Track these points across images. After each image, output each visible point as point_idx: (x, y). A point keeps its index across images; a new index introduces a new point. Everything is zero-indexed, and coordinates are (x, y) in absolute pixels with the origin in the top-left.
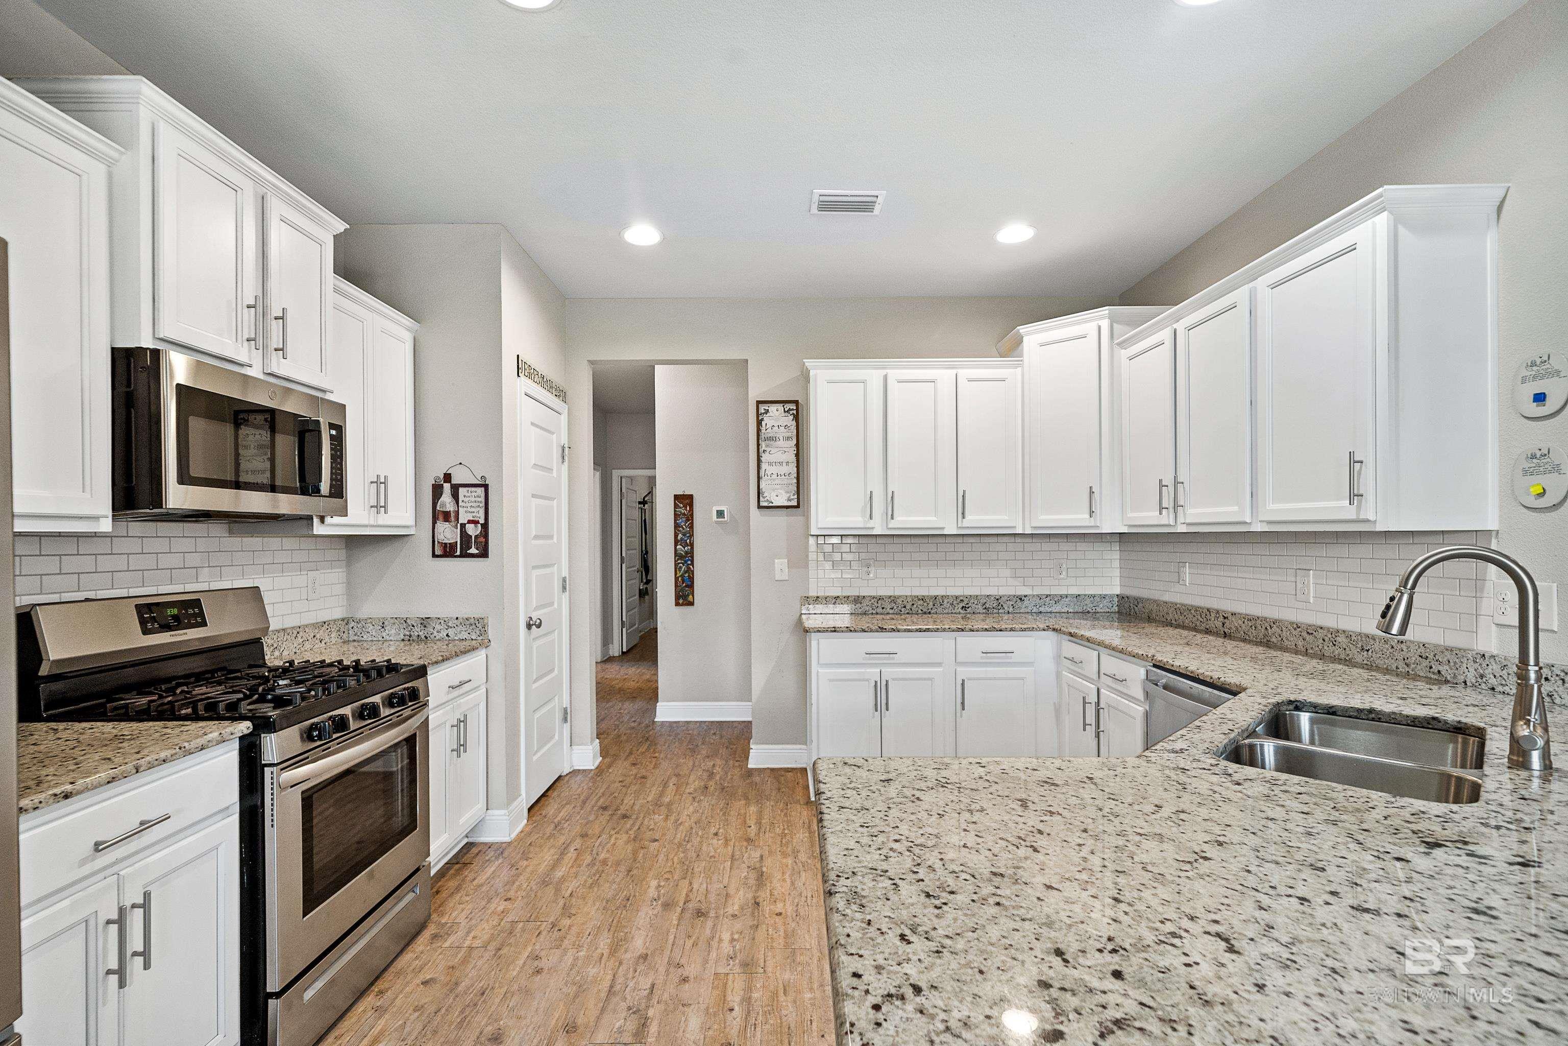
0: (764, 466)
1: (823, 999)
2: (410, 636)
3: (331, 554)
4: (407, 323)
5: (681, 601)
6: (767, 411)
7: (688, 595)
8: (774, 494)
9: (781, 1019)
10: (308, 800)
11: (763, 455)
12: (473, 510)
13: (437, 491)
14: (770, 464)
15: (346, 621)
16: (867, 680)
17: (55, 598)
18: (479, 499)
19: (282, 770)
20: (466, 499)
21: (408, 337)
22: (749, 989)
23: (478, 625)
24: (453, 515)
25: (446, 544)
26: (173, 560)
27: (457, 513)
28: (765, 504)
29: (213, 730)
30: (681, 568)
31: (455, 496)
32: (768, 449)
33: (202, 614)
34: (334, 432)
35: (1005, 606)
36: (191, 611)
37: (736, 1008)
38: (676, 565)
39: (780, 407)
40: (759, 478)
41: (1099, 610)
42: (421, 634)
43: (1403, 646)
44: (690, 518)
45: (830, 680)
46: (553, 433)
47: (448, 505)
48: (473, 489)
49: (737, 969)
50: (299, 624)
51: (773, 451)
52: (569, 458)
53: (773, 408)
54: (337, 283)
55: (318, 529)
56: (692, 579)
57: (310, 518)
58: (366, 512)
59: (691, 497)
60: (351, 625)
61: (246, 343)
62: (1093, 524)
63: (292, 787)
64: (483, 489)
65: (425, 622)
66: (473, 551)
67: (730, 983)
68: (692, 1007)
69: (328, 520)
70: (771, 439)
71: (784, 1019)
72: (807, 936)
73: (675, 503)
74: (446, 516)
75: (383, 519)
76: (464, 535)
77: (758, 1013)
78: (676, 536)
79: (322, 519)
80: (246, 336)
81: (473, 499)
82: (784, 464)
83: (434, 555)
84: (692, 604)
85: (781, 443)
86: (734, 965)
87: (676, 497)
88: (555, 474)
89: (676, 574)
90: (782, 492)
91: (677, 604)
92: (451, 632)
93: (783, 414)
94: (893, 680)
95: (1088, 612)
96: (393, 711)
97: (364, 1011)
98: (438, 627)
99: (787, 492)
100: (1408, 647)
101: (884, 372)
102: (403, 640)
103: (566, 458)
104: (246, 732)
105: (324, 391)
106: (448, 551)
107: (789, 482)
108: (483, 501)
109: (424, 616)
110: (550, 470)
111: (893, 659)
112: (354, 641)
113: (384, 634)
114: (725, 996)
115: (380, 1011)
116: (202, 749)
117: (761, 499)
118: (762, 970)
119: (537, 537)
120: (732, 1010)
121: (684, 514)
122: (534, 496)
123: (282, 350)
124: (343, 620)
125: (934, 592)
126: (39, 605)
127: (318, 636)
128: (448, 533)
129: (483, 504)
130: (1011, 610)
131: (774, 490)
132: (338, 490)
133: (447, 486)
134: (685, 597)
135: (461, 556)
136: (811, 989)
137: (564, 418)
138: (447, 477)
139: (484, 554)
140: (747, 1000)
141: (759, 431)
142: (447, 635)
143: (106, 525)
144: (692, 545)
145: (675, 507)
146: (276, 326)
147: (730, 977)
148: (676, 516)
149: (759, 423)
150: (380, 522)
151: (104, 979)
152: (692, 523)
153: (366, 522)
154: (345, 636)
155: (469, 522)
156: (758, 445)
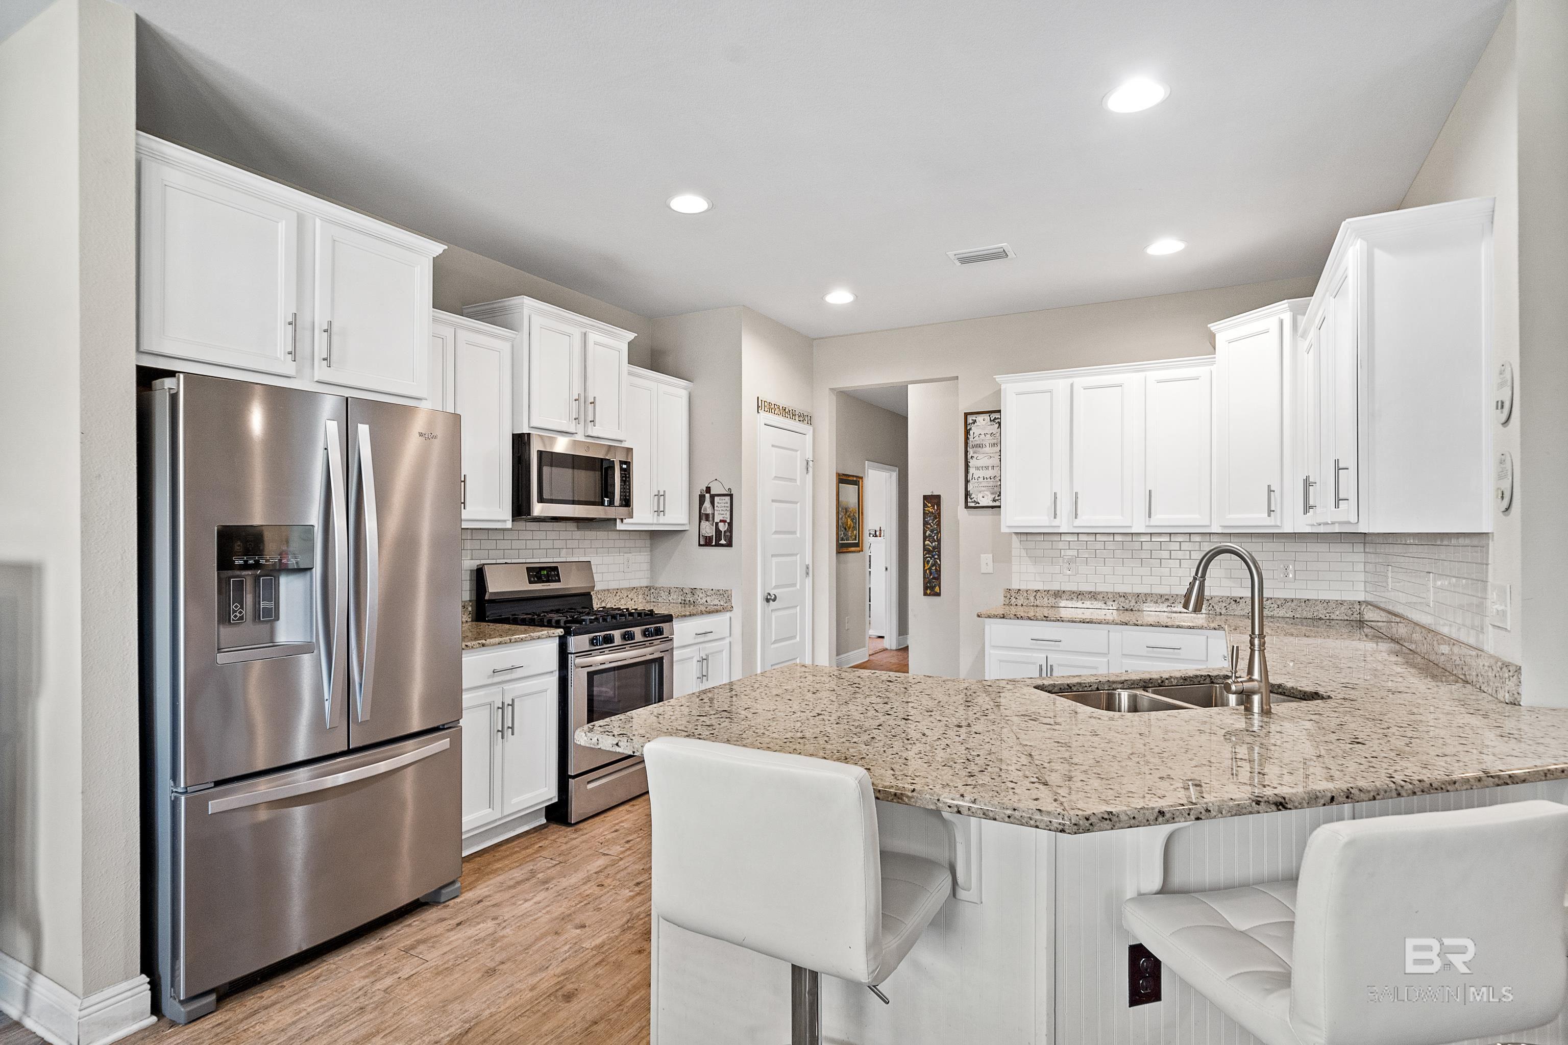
0: (971, 470)
2: (685, 601)
3: (639, 543)
4: (684, 384)
5: (928, 592)
6: (975, 421)
7: (935, 586)
8: (980, 495)
10: (591, 675)
11: (971, 461)
12: (722, 512)
13: (702, 499)
14: (977, 468)
15: (649, 588)
16: (1034, 663)
17: (494, 562)
18: (726, 505)
19: (576, 657)
20: (719, 505)
21: (684, 394)
23: (725, 595)
24: (711, 516)
25: (706, 537)
26: (549, 544)
27: (713, 514)
28: (973, 505)
29: (545, 632)
30: (928, 562)
31: (712, 503)
32: (975, 456)
33: (558, 575)
34: (624, 466)
35: (1216, 607)
36: (553, 573)
38: (924, 558)
39: (986, 417)
40: (967, 482)
41: (1333, 617)
42: (691, 599)
44: (937, 516)
45: (1001, 661)
46: (797, 451)
47: (708, 510)
48: (723, 498)
50: (618, 587)
51: (980, 456)
52: (813, 469)
53: (980, 418)
54: (631, 369)
55: (620, 526)
56: (939, 572)
57: (615, 520)
58: (651, 515)
59: (938, 497)
60: (652, 591)
61: (574, 421)
62: (1273, 524)
63: (582, 667)
64: (729, 497)
65: (693, 591)
66: (723, 542)
69: (625, 521)
70: (979, 446)
73: (924, 502)
74: (707, 516)
75: (662, 519)
76: (718, 531)
78: (924, 533)
79: (622, 520)
80: (574, 417)
81: (723, 505)
82: (990, 468)
83: (700, 545)
84: (939, 594)
85: (987, 449)
87: (925, 497)
88: (798, 483)
89: (924, 567)
90: (988, 493)
91: (925, 594)
92: (708, 599)
93: (989, 423)
94: (1059, 665)
95: (1320, 619)
96: (646, 639)
97: (622, 811)
98: (701, 595)
99: (992, 494)
101: (1070, 381)
102: (681, 603)
103: (810, 469)
104: (561, 634)
105: (621, 441)
106: (707, 542)
107: (995, 484)
108: (729, 506)
109: (693, 587)
110: (794, 480)
111: (1059, 646)
112: (654, 602)
113: (670, 598)
115: (629, 812)
116: (539, 638)
117: (969, 500)
119: (776, 532)
121: (932, 513)
122: (773, 501)
123: (593, 421)
124: (647, 587)
125: (1137, 590)
126: (486, 564)
127: (630, 596)
128: (708, 529)
129: (729, 509)
130: (1223, 611)
131: (980, 492)
132: (627, 502)
133: (707, 495)
134: (932, 588)
135: (715, 546)
137: (809, 438)
138: (708, 490)
139: (729, 544)
141: (967, 439)
142: (706, 601)
143: (509, 525)
144: (939, 541)
145: (924, 507)
146: (591, 407)
148: (925, 514)
149: (967, 432)
150: (661, 522)
151: (497, 734)
152: (939, 522)
153: (651, 522)
154: (648, 598)
155: (721, 521)
156: (966, 452)
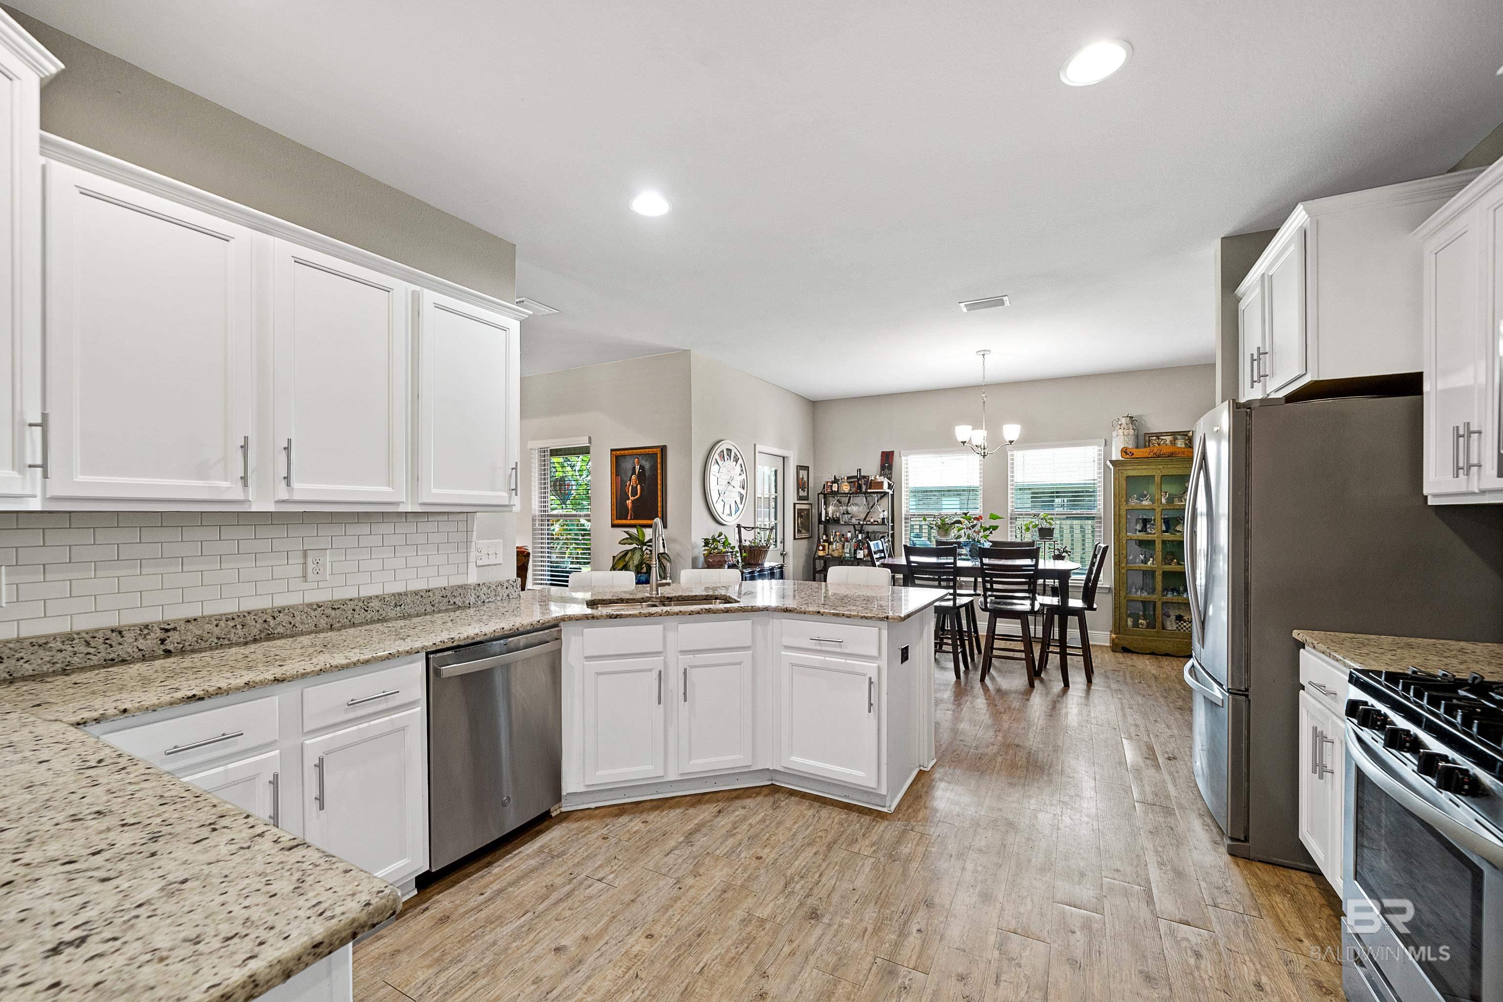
1: (836, 914)
9: (880, 911)
22: (897, 945)
37: (915, 931)
43: (431, 594)
49: (903, 971)
67: (914, 957)
68: (955, 946)
71: (877, 910)
72: (808, 985)
77: (897, 921)
86: (905, 977)
100: (434, 594)
114: (923, 945)
118: (878, 960)
120: (919, 931)
136: (841, 925)
140: (903, 934)
147: (912, 964)
